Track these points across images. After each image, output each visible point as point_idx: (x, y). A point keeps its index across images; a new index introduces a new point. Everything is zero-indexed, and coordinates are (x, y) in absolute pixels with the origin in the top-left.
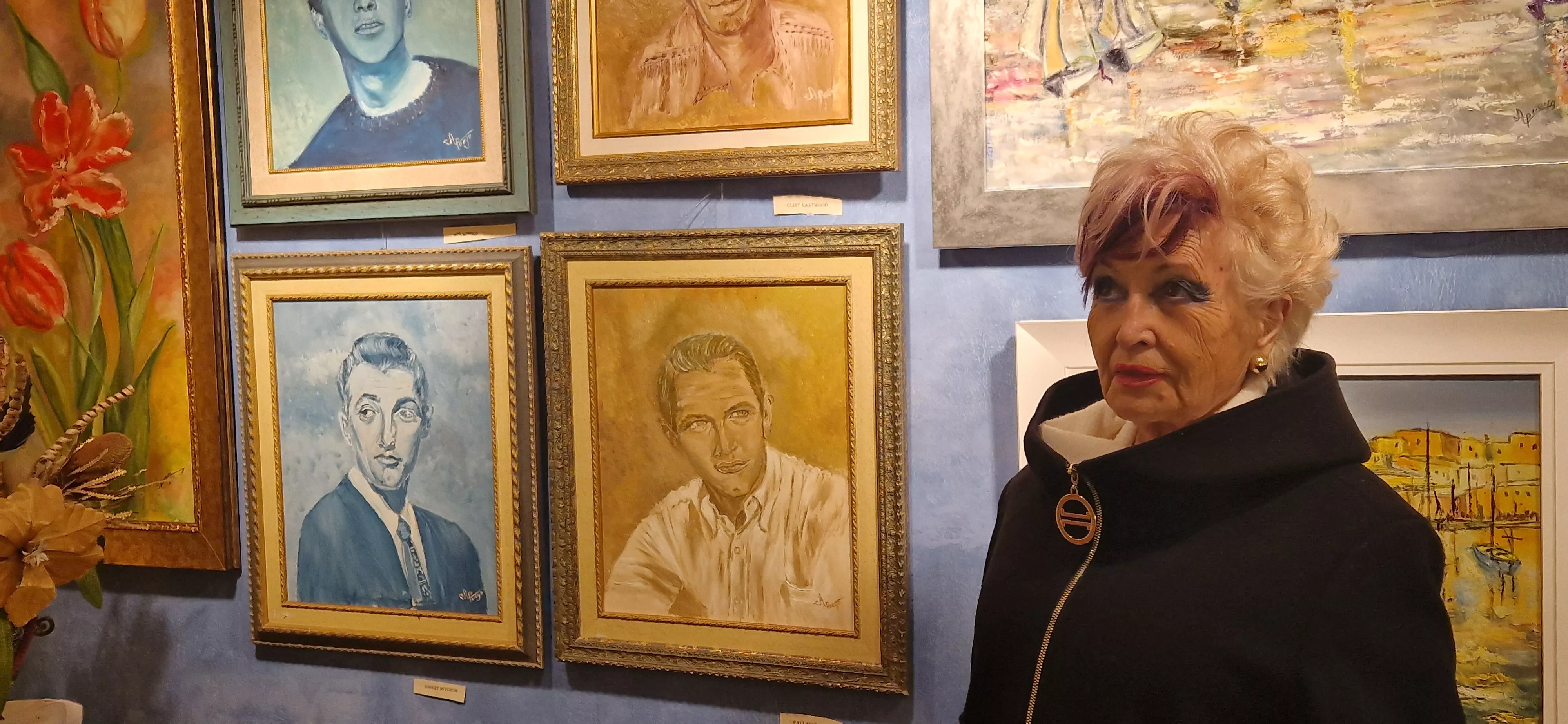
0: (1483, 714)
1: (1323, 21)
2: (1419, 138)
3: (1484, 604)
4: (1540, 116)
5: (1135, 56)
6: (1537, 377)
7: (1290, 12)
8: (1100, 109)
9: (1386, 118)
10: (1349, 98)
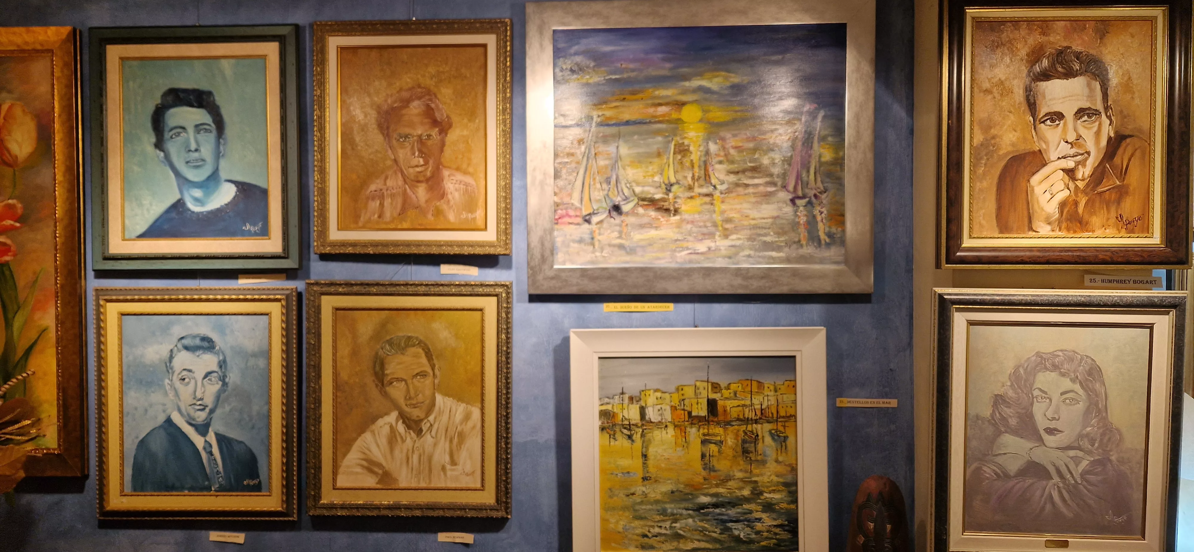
0: (775, 504)
1: (707, 199)
2: (747, 252)
5: (625, 208)
6: (794, 357)
7: (693, 194)
8: (609, 231)
9: (733, 243)
10: (718, 233)
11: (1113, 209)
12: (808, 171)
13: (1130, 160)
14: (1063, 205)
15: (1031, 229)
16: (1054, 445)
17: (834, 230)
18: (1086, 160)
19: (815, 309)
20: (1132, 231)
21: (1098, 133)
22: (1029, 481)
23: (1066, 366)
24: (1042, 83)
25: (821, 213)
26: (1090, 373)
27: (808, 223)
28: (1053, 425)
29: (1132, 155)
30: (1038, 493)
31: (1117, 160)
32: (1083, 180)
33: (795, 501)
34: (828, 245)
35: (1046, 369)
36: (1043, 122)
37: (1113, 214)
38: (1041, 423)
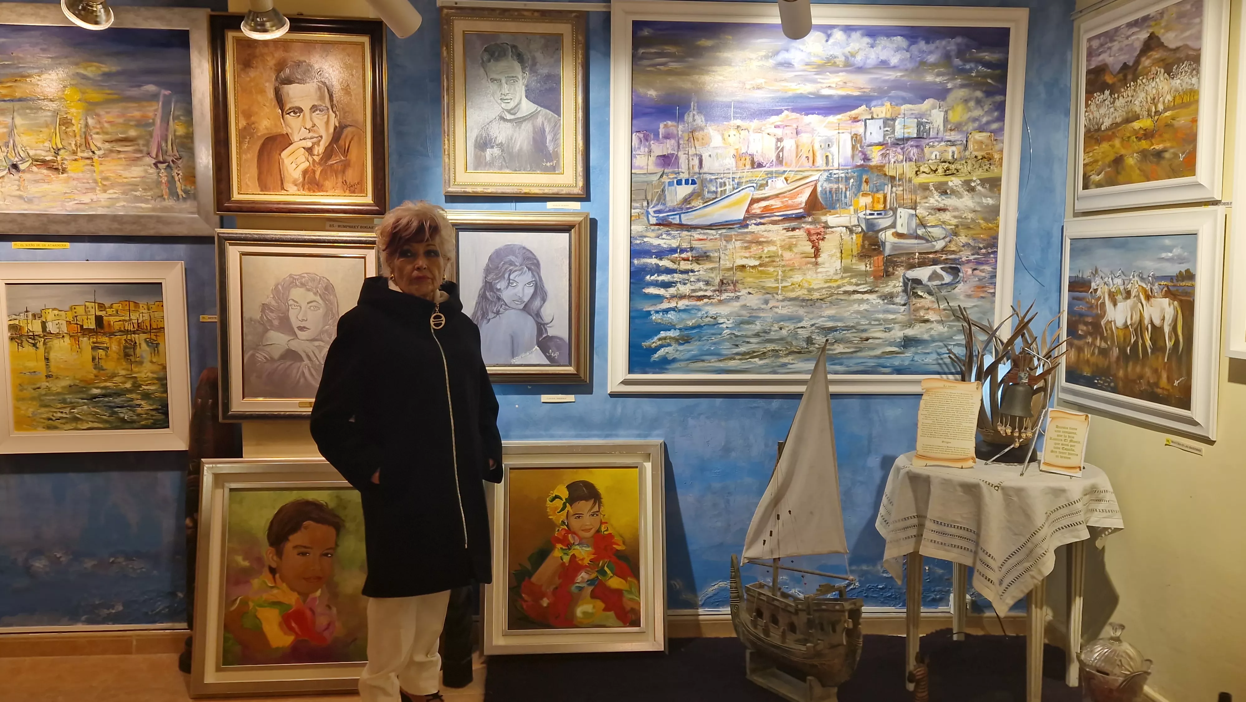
1: (88, 162)
2: (122, 204)
3: (149, 358)
4: (159, 199)
5: (22, 167)
6: (161, 283)
7: (77, 157)
8: (9, 185)
9: (111, 196)
10: (98, 188)
11: (340, 176)
12: (166, 142)
13: (350, 142)
14: (305, 172)
15: (283, 188)
16: (304, 338)
17: (188, 188)
18: (320, 141)
19: (181, 248)
20: (354, 192)
21: (327, 123)
22: (288, 363)
23: (310, 284)
24: (286, 86)
25: (178, 174)
26: (326, 288)
27: (168, 182)
28: (302, 324)
29: (352, 139)
30: (295, 371)
31: (341, 142)
32: (318, 155)
33: (166, 391)
34: (184, 199)
35: (297, 286)
36: (288, 114)
37: (340, 180)
38: (295, 323)
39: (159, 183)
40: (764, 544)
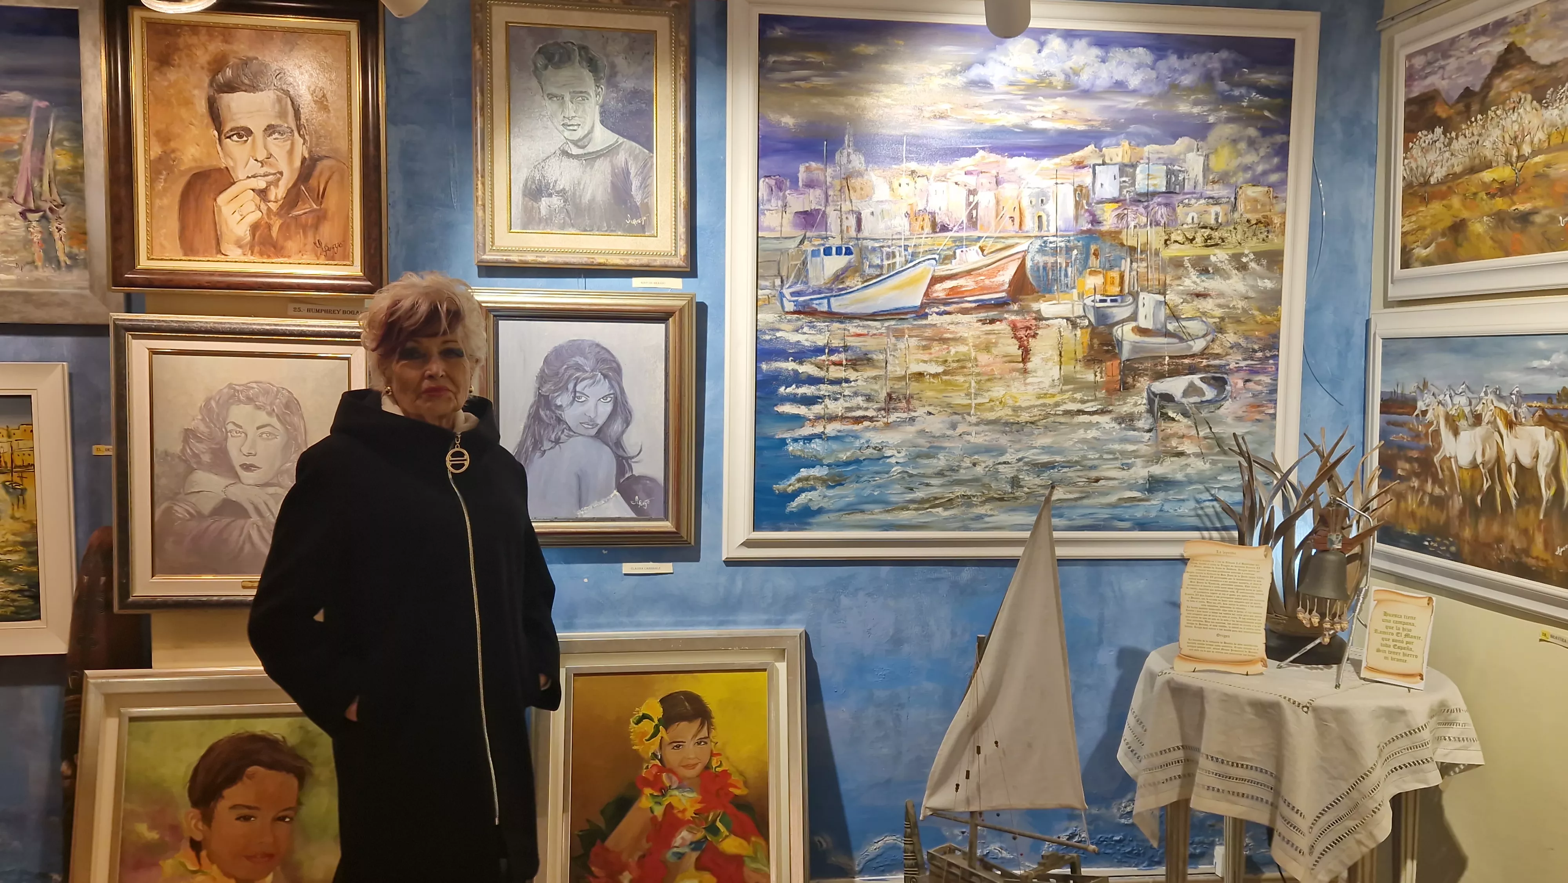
0: (11, 567)
3: (10, 512)
4: (28, 267)
6: (30, 396)
11: (310, 234)
12: (41, 180)
13: (327, 183)
14: (255, 228)
15: (219, 252)
16: (251, 482)
17: (75, 250)
18: (279, 180)
19: (64, 343)
20: (333, 259)
21: (291, 152)
22: (225, 521)
23: (261, 399)
24: (225, 95)
25: (60, 230)
26: (287, 406)
27: (43, 240)
28: (249, 461)
29: (329, 178)
30: (236, 533)
31: (313, 182)
32: (276, 202)
33: (36, 563)
34: (69, 267)
35: (240, 401)
36: (229, 137)
37: (311, 239)
38: (237, 459)
39: (27, 243)
40: (957, 790)
